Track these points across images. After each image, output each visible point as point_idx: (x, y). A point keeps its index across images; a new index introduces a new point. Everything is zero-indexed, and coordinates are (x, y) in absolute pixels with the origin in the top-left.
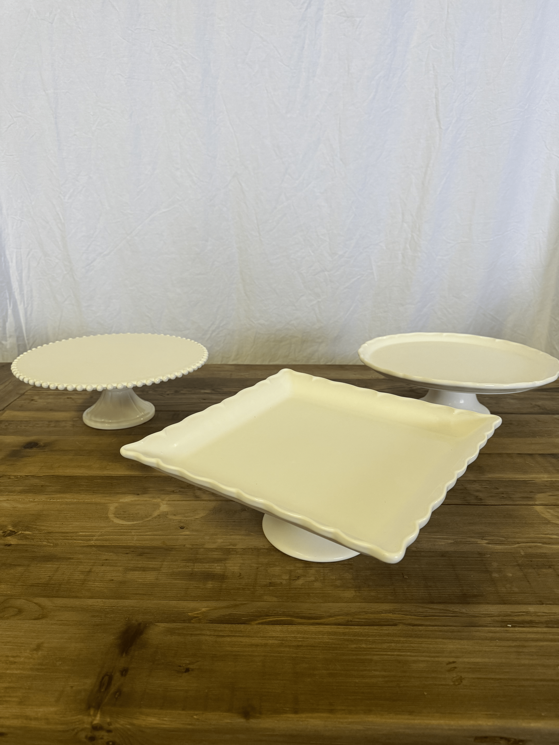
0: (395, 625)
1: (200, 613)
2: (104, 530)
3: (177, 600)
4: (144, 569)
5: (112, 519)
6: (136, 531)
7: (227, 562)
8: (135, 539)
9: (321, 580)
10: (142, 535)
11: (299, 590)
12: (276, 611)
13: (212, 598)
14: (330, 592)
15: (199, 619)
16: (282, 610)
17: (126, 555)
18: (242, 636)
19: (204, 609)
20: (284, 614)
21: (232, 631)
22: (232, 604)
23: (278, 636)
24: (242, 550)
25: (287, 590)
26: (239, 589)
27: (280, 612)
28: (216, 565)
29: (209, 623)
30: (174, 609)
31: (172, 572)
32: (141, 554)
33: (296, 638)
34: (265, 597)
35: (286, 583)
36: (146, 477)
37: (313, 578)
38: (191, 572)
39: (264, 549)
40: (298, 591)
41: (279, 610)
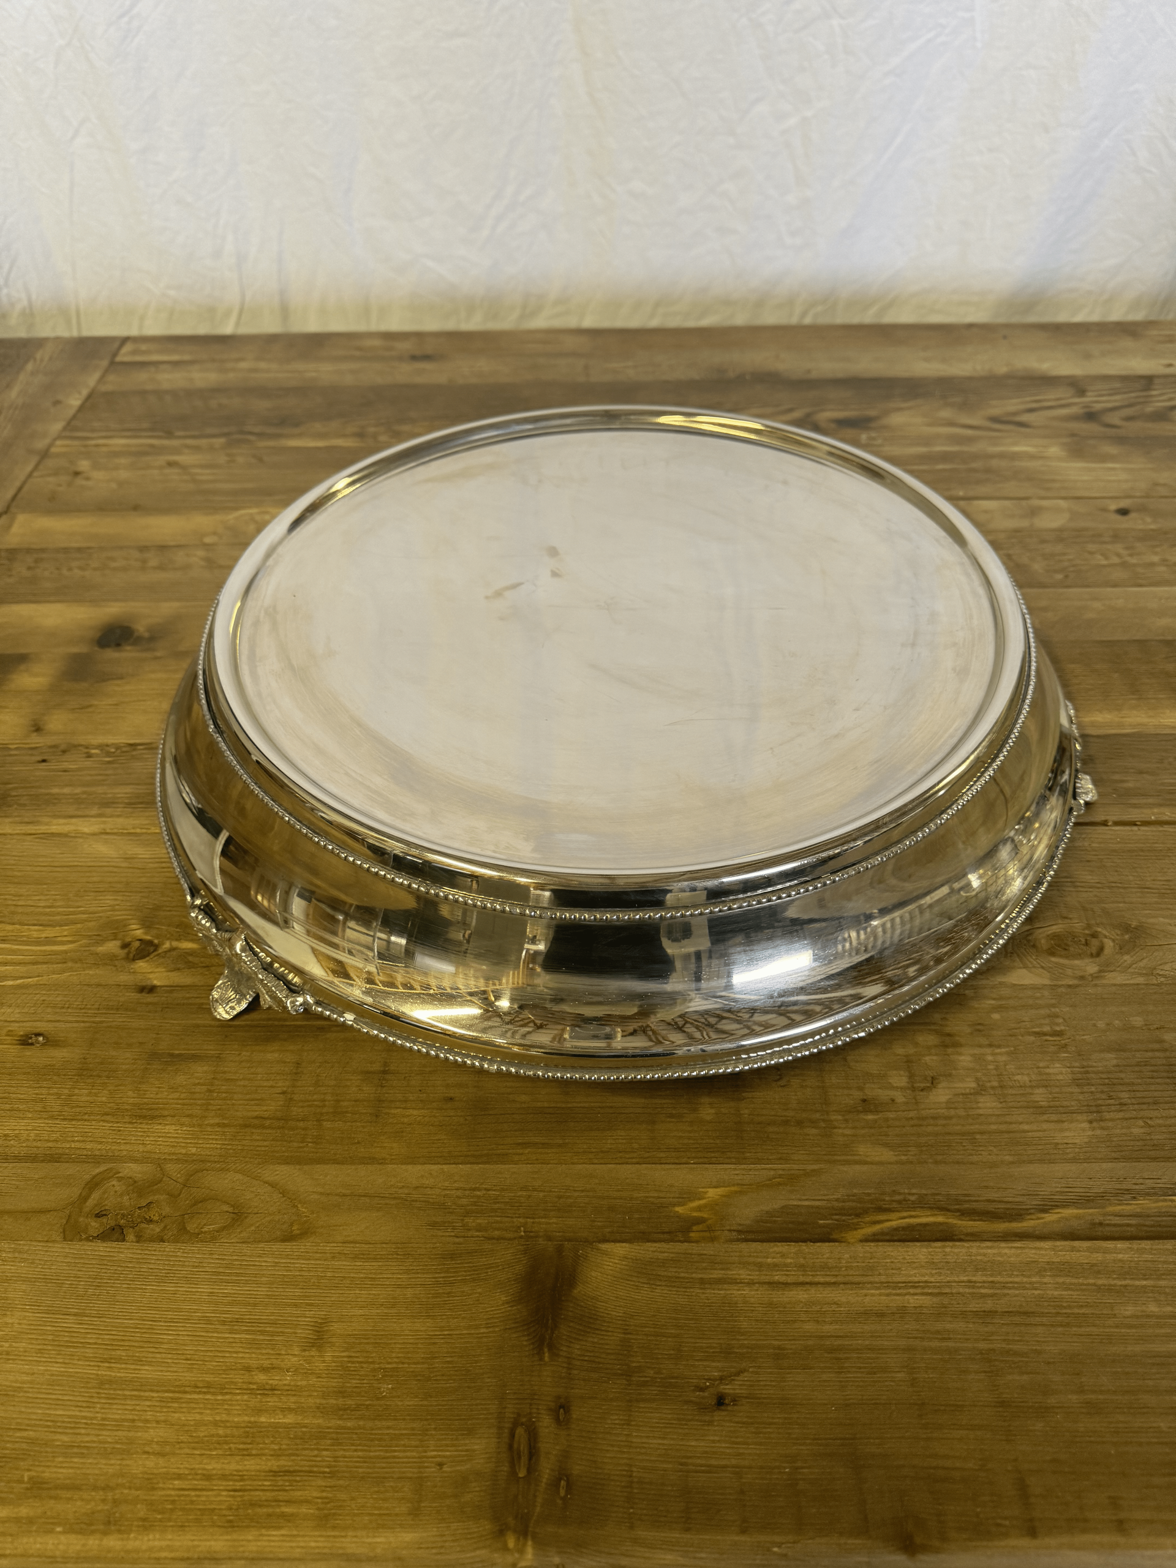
1: (705, 1206)
3: (636, 1160)
9: (993, 1088)
11: (943, 1122)
12: (900, 1194)
13: (724, 1152)
14: (1026, 1127)
15: (710, 1229)
16: (914, 1191)
18: (834, 1283)
19: (712, 1193)
20: (921, 1205)
21: (802, 1268)
22: (781, 1172)
23: (926, 1282)
25: (912, 1122)
26: (786, 1123)
27: (913, 1198)
29: (738, 1240)
30: (636, 1195)
33: (973, 1287)
34: (861, 1150)
35: (904, 1100)
37: (970, 1084)
40: (944, 1125)
41: (906, 1191)
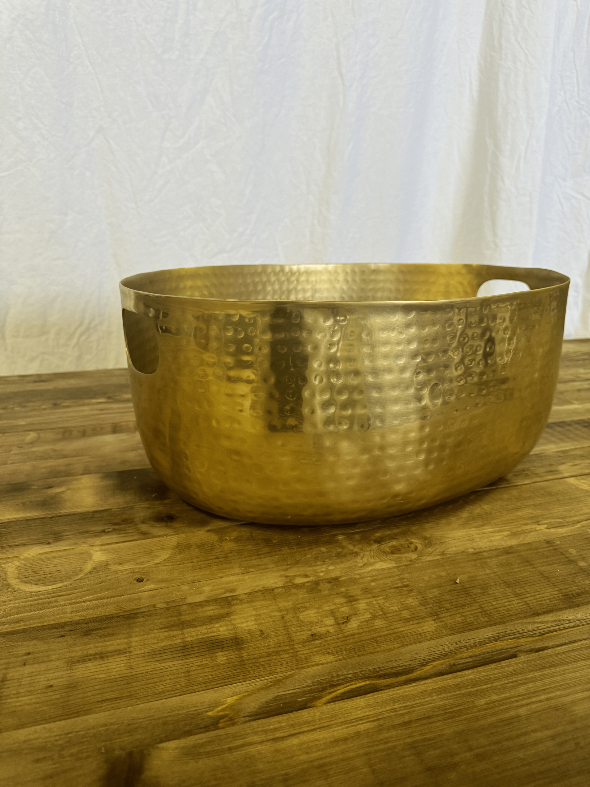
0: (514, 656)
1: (226, 707)
2: (9, 606)
3: (178, 694)
4: (102, 656)
5: (17, 586)
6: (65, 597)
7: (232, 617)
8: (68, 611)
9: (380, 615)
10: (79, 602)
11: (358, 636)
12: (342, 675)
13: (234, 678)
14: (402, 629)
15: (231, 719)
16: (350, 672)
17: (61, 639)
18: (314, 729)
19: (230, 700)
20: (356, 678)
21: (292, 726)
22: (271, 680)
23: (368, 715)
24: (247, 595)
25: (341, 640)
26: (269, 655)
27: (350, 676)
28: (217, 625)
29: (250, 721)
30: (180, 712)
31: (151, 651)
32: (87, 633)
33: (395, 711)
34: (316, 659)
35: (334, 630)
36: (51, 518)
37: (368, 616)
38: (182, 644)
39: (279, 587)
40: (358, 638)
41: (346, 673)
